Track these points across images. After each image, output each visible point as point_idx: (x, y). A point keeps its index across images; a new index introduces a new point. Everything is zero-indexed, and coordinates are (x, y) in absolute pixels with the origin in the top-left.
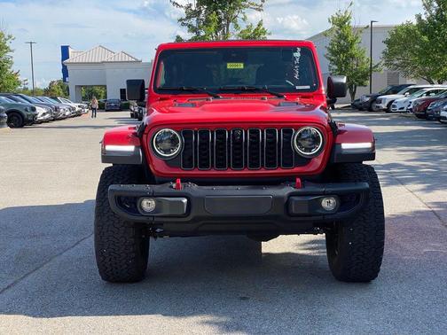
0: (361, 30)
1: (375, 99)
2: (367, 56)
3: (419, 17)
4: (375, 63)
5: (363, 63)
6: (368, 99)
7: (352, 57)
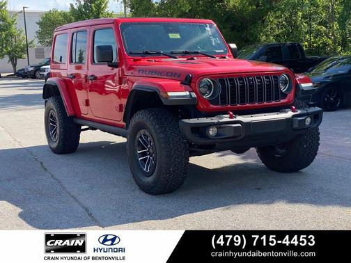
0: (16, 14)
1: (38, 68)
2: (23, 35)
3: (72, 5)
4: (29, 41)
5: (20, 41)
6: (32, 69)
7: (11, 35)
